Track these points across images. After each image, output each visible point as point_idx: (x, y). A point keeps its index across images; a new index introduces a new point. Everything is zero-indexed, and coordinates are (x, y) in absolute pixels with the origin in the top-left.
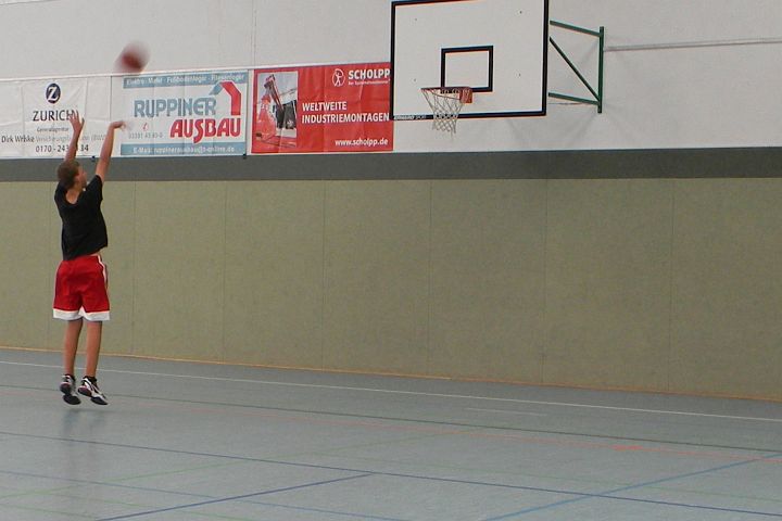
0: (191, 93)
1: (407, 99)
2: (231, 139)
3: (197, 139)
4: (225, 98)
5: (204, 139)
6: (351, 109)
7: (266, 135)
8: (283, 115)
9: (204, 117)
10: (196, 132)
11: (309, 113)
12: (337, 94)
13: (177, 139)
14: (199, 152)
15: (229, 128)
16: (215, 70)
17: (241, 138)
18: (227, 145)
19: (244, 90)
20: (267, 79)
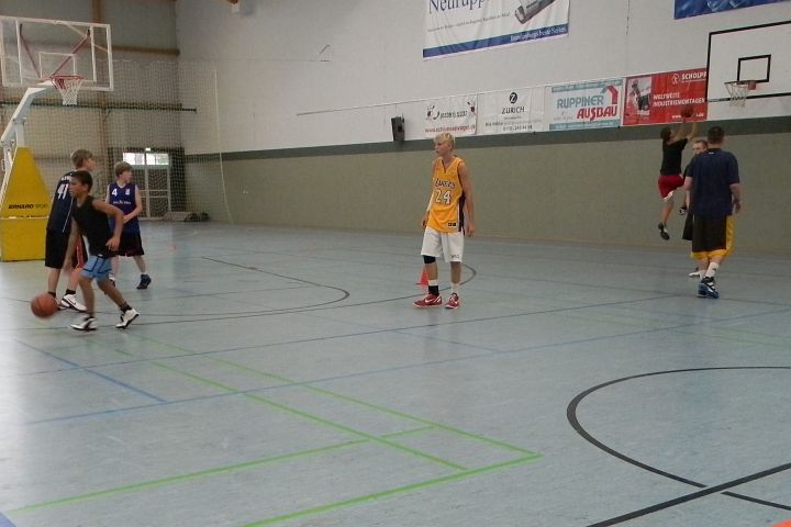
0: (589, 93)
1: (715, 90)
2: (612, 118)
3: (592, 119)
4: (608, 95)
5: (596, 119)
6: (683, 96)
7: (631, 114)
8: (642, 102)
9: (596, 106)
10: (591, 115)
11: (657, 100)
12: (674, 88)
13: (580, 120)
14: (594, 126)
15: (610, 111)
16: (603, 79)
17: (617, 117)
18: (608, 121)
19: (620, 90)
20: (633, 83)
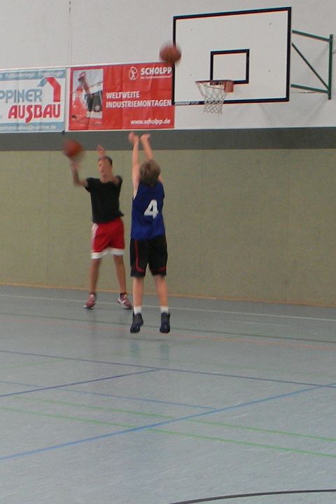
0: (23, 86)
1: (186, 88)
2: (53, 119)
3: (28, 120)
4: (49, 89)
5: (33, 120)
6: (143, 96)
7: (79, 116)
8: (93, 101)
9: (33, 104)
10: (27, 115)
11: (112, 100)
12: (132, 86)
13: (13, 120)
14: (30, 129)
15: (51, 111)
16: (41, 68)
17: (61, 119)
18: (50, 124)
19: (63, 83)
20: (80, 75)
